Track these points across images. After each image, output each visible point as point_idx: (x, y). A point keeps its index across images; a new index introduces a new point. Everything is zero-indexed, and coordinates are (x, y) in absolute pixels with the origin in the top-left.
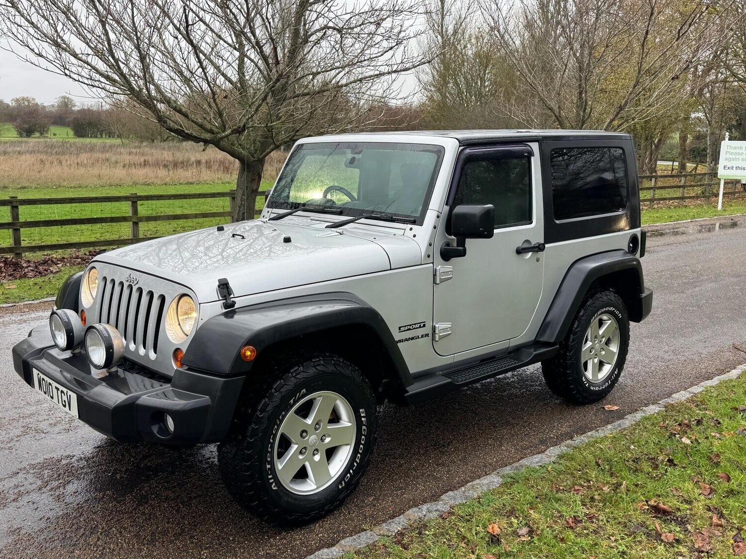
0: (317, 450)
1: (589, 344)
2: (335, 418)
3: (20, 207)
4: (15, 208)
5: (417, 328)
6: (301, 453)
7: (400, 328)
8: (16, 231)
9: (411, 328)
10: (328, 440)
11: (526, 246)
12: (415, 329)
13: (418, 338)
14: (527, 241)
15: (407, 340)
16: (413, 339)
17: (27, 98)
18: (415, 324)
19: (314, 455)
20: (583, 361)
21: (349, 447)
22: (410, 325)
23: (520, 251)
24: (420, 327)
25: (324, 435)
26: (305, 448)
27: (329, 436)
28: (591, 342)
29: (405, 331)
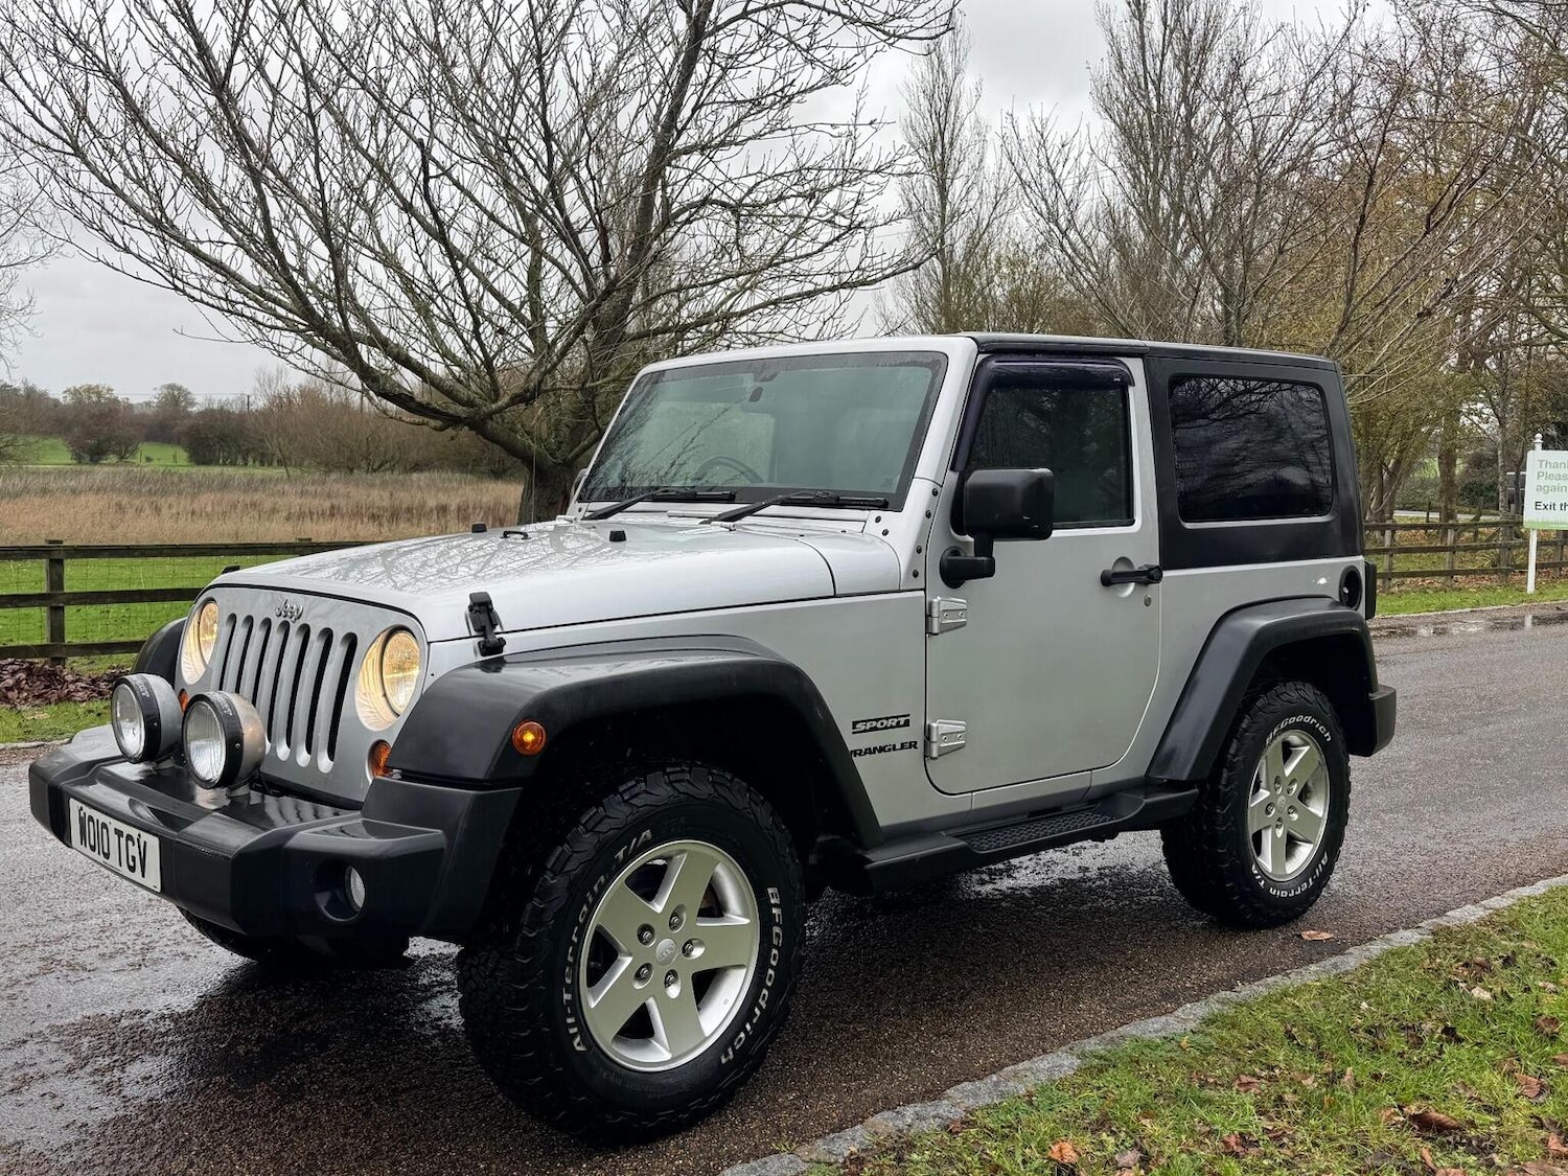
0: (673, 972)
1: (1264, 794)
2: (714, 906)
3: (67, 562)
4: (56, 565)
5: (892, 727)
6: (638, 977)
7: (855, 724)
8: (56, 612)
9: (879, 726)
10: (697, 952)
11: (1122, 568)
12: (886, 728)
13: (894, 749)
14: (1123, 560)
15: (869, 751)
16: (882, 750)
17: (97, 386)
18: (887, 719)
19: (667, 984)
20: (1252, 830)
21: (744, 971)
22: (877, 720)
23: (1109, 580)
24: (898, 725)
25: (690, 942)
26: (648, 966)
27: (701, 944)
28: (1268, 789)
29: (865, 731)
